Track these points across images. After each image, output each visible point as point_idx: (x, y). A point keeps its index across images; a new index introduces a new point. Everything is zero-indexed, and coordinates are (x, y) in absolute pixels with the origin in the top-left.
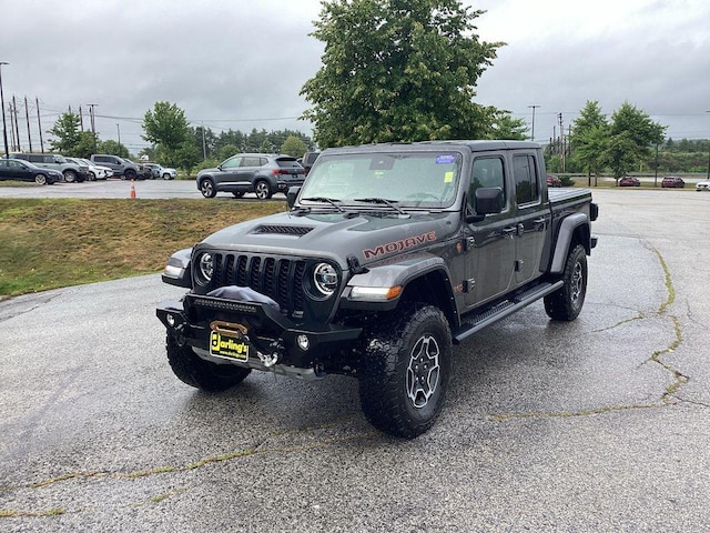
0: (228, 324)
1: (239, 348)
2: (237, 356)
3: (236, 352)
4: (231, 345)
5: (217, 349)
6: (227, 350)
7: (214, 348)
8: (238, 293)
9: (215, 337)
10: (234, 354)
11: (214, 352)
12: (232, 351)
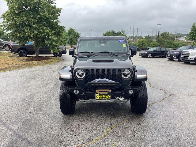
0: (104, 90)
1: (107, 97)
2: (107, 99)
3: (106, 98)
4: (104, 96)
5: (98, 98)
6: (103, 98)
7: (97, 98)
8: (105, 80)
9: (97, 95)
10: (105, 99)
11: (97, 99)
12: (104, 98)
